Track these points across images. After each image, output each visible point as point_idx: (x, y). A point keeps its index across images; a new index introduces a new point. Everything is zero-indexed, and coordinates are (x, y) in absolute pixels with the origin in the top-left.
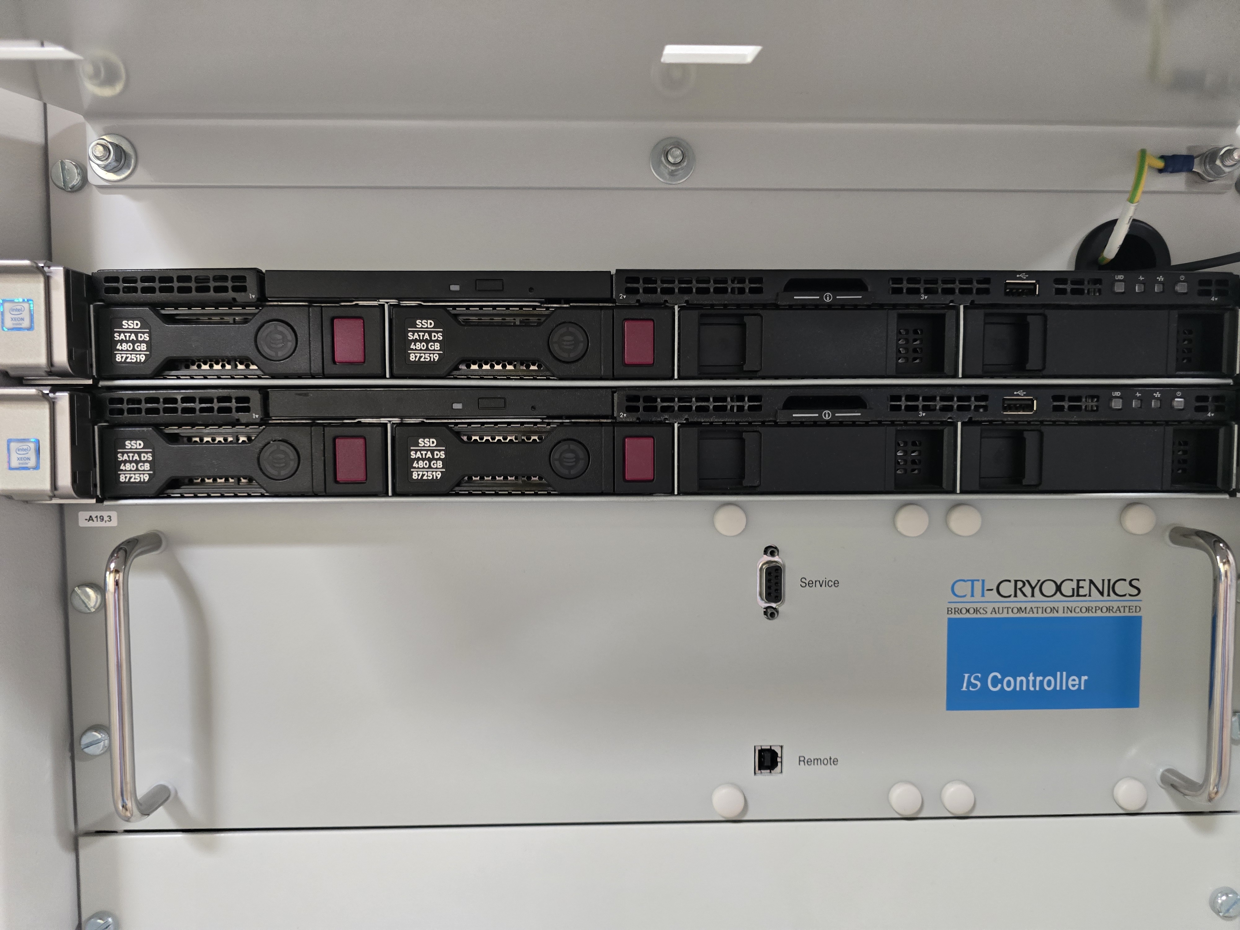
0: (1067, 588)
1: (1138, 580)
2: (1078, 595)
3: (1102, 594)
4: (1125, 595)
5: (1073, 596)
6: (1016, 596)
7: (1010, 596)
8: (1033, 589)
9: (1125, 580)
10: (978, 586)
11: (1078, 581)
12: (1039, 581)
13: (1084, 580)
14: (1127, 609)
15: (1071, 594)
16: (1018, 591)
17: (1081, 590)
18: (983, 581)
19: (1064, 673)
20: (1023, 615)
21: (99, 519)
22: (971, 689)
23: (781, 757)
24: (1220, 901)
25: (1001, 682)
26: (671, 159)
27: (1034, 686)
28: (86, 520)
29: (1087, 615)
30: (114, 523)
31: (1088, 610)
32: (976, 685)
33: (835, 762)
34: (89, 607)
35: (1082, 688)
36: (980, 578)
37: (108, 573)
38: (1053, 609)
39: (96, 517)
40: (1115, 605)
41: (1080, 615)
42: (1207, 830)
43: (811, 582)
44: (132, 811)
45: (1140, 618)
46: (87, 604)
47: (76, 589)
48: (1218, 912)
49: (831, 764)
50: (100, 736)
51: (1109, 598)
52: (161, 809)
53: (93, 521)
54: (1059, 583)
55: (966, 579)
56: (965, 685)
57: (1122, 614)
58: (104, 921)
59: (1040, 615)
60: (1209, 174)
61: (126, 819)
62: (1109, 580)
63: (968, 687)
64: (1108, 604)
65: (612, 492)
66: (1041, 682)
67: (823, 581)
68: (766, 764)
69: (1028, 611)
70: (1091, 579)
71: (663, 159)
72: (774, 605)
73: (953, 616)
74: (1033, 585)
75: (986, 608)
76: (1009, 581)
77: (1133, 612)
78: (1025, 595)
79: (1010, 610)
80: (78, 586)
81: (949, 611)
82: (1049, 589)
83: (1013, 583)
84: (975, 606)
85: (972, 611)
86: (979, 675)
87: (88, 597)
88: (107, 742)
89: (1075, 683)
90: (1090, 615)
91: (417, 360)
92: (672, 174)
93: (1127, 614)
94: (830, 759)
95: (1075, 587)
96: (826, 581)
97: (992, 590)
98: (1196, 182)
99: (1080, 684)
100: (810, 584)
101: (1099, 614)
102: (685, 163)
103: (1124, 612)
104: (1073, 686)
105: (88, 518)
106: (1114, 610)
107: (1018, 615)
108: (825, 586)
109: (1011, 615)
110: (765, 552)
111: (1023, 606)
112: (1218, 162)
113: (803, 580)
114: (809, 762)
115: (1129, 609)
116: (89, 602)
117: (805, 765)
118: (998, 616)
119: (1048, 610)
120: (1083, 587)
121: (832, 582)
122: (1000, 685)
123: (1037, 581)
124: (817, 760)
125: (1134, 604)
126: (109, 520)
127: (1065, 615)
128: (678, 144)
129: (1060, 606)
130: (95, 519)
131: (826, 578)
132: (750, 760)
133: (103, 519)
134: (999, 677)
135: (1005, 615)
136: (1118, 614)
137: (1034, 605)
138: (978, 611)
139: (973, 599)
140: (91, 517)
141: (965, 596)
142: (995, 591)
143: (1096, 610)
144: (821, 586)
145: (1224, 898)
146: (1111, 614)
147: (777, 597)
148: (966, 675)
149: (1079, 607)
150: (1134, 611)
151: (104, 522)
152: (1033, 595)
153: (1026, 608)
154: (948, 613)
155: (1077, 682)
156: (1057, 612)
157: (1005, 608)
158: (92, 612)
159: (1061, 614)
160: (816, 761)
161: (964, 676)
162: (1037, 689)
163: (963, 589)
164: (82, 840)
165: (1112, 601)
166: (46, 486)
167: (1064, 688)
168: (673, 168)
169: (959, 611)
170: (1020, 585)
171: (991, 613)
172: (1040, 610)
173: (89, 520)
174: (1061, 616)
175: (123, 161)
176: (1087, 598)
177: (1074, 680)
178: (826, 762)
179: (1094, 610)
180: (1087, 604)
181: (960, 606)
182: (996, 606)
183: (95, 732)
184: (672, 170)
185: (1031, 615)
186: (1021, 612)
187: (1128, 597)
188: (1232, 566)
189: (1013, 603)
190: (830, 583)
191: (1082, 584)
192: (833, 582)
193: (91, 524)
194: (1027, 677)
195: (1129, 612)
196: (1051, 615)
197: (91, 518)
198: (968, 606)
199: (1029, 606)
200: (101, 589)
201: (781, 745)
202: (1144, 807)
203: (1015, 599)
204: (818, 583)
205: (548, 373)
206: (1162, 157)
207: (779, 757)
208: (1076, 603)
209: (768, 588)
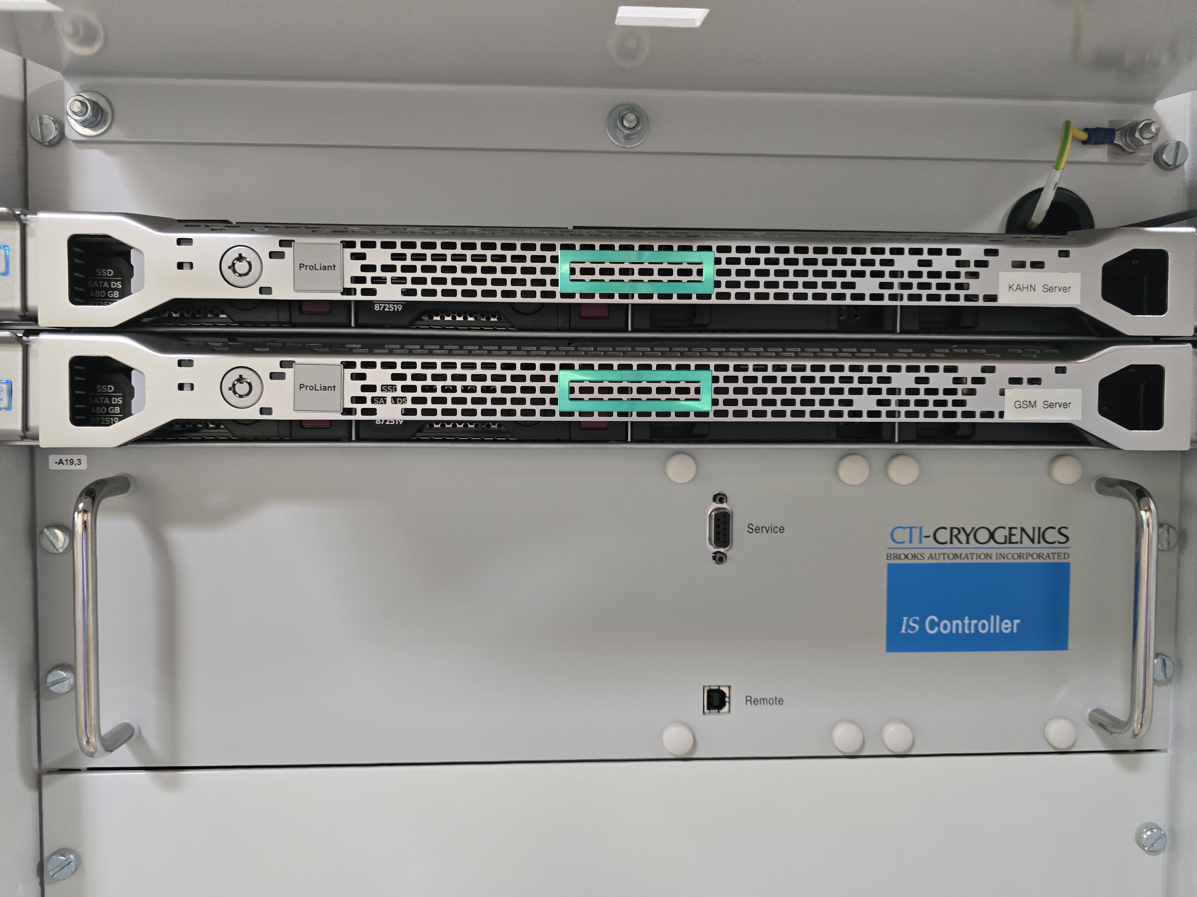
0: (1000, 536)
1: (1066, 528)
2: (1011, 543)
3: (1032, 541)
4: (1054, 543)
5: (1005, 543)
6: (951, 543)
7: (946, 543)
8: (968, 535)
9: (1054, 528)
10: (916, 532)
11: (1011, 529)
12: (973, 528)
13: (1016, 528)
14: (1056, 556)
15: (1003, 541)
16: (954, 539)
17: (1013, 537)
18: (921, 528)
19: (998, 617)
20: (958, 561)
21: (69, 463)
22: (909, 631)
23: (729, 697)
24: (1145, 836)
25: (938, 625)
26: (626, 123)
27: (969, 629)
28: (56, 463)
29: (1019, 561)
30: (84, 466)
31: (1020, 556)
32: (913, 628)
33: (780, 701)
34: (57, 547)
35: (1015, 631)
36: (918, 525)
37: (76, 513)
38: (987, 555)
39: (66, 461)
40: (1045, 552)
41: (1013, 561)
42: (1133, 767)
43: (758, 528)
44: (96, 746)
45: (1068, 565)
46: (56, 545)
47: (45, 530)
48: (1143, 847)
49: (776, 704)
50: (65, 675)
51: (1039, 545)
52: (124, 746)
53: (63, 464)
54: (992, 530)
55: (904, 526)
56: (904, 627)
57: (1052, 561)
58: (66, 858)
59: (974, 561)
60: (1129, 146)
61: (91, 755)
62: (1039, 528)
63: (906, 630)
64: (1038, 551)
65: (568, 438)
66: (976, 625)
67: (769, 527)
68: (714, 704)
69: (963, 556)
70: (1022, 526)
71: (618, 123)
72: (722, 550)
73: (892, 561)
74: (968, 532)
75: (923, 554)
76: (945, 528)
77: (1061, 558)
78: (960, 542)
79: (946, 556)
80: (47, 528)
81: (889, 556)
82: (983, 536)
83: (948, 531)
84: (913, 551)
85: (910, 557)
86: (917, 618)
87: (57, 538)
88: (72, 680)
89: (1008, 626)
90: (1022, 561)
91: (381, 310)
92: (627, 138)
93: (1056, 561)
94: (776, 698)
95: (1007, 534)
96: (771, 527)
97: (928, 537)
98: (1118, 154)
99: (1012, 628)
100: (757, 530)
101: (1030, 560)
102: (639, 128)
103: (1053, 559)
104: (1006, 629)
105: (58, 462)
106: (1044, 557)
107: (954, 561)
108: (771, 532)
109: (947, 561)
110: (714, 499)
111: (958, 552)
112: (1137, 135)
113: (751, 526)
114: (756, 702)
115: (1058, 556)
116: (58, 543)
117: (751, 704)
118: (935, 561)
119: (983, 556)
120: (1014, 535)
121: (777, 528)
122: (936, 629)
123: (971, 529)
124: (764, 700)
125: (1063, 551)
126: (79, 463)
127: (999, 561)
128: (633, 109)
129: (993, 552)
130: (65, 462)
131: (771, 525)
132: (700, 700)
133: (73, 462)
134: (936, 620)
135: (941, 561)
136: (1048, 561)
137: (968, 551)
138: (916, 556)
139: (911, 546)
140: (61, 460)
141: (903, 542)
142: (932, 538)
143: (1027, 556)
144: (767, 532)
145: (1149, 833)
146: (1042, 561)
147: (725, 542)
148: (905, 619)
149: (1010, 554)
150: (1063, 558)
151: (74, 465)
152: (968, 543)
153: (961, 554)
154: (887, 559)
155: (1010, 625)
156: (991, 558)
157: (941, 554)
158: (60, 553)
159: (994, 560)
160: (762, 701)
161: (903, 619)
162: (973, 632)
163: (902, 535)
164: (45, 778)
165: (1042, 548)
166: (18, 426)
167: (998, 631)
168: (628, 132)
169: (898, 557)
170: (955, 532)
171: (928, 559)
172: (975, 556)
173: (60, 463)
174: (994, 562)
175: (99, 117)
176: (1019, 545)
177: (1007, 624)
178: (771, 702)
179: (1025, 557)
180: (1019, 551)
181: (899, 552)
182: (933, 552)
183: (62, 671)
184: (627, 134)
185: (966, 561)
186: (956, 558)
187: (1057, 545)
188: (1153, 512)
189: (949, 549)
190: (776, 530)
191: (1014, 531)
192: (779, 528)
193: (61, 467)
194: (962, 620)
195: (1058, 559)
196: (985, 561)
197: (61, 462)
198: (906, 552)
199: (964, 552)
200: (69, 531)
201: (728, 684)
202: (1073, 745)
203: (951, 546)
204: (764, 529)
205: (508, 324)
206: (1086, 130)
207: (727, 697)
208: (1007, 550)
209: (717, 533)
